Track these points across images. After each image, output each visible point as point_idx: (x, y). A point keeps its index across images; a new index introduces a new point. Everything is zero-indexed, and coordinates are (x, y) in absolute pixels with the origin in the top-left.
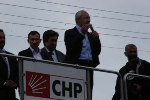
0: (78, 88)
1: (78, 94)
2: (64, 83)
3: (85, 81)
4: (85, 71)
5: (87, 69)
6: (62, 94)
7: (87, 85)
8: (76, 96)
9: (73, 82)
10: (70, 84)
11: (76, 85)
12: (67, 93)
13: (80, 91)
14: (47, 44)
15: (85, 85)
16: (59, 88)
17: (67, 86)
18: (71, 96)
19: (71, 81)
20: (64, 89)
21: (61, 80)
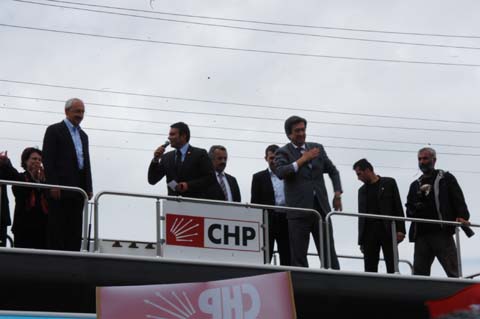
0: (249, 233)
1: (249, 241)
2: (226, 227)
3: (261, 222)
4: (261, 210)
5: (264, 209)
6: (223, 241)
7: (264, 229)
8: (245, 244)
9: (241, 225)
10: (237, 228)
11: (245, 229)
12: (232, 240)
13: (252, 237)
14: (292, 136)
15: (261, 230)
16: (218, 234)
17: (232, 230)
18: (237, 243)
19: (237, 224)
20: (227, 235)
21: (223, 223)
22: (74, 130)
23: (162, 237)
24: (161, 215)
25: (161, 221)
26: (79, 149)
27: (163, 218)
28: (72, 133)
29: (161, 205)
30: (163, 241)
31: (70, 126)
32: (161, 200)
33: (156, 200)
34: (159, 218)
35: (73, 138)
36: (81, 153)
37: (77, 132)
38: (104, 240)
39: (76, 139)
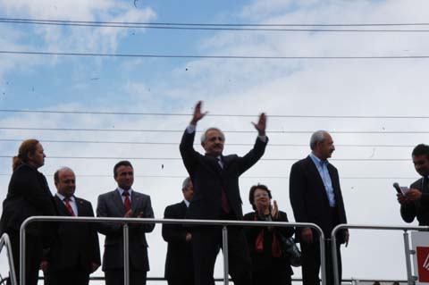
22: (322, 165)
23: (413, 274)
24: (411, 248)
25: (411, 256)
26: (328, 185)
27: (413, 252)
28: (319, 169)
29: (410, 236)
30: (415, 278)
31: (317, 160)
32: (409, 232)
33: (403, 232)
34: (408, 252)
35: (321, 174)
36: (332, 189)
37: (325, 167)
38: (361, 281)
39: (324, 174)
